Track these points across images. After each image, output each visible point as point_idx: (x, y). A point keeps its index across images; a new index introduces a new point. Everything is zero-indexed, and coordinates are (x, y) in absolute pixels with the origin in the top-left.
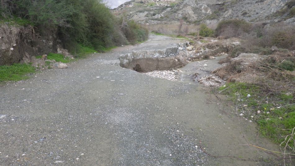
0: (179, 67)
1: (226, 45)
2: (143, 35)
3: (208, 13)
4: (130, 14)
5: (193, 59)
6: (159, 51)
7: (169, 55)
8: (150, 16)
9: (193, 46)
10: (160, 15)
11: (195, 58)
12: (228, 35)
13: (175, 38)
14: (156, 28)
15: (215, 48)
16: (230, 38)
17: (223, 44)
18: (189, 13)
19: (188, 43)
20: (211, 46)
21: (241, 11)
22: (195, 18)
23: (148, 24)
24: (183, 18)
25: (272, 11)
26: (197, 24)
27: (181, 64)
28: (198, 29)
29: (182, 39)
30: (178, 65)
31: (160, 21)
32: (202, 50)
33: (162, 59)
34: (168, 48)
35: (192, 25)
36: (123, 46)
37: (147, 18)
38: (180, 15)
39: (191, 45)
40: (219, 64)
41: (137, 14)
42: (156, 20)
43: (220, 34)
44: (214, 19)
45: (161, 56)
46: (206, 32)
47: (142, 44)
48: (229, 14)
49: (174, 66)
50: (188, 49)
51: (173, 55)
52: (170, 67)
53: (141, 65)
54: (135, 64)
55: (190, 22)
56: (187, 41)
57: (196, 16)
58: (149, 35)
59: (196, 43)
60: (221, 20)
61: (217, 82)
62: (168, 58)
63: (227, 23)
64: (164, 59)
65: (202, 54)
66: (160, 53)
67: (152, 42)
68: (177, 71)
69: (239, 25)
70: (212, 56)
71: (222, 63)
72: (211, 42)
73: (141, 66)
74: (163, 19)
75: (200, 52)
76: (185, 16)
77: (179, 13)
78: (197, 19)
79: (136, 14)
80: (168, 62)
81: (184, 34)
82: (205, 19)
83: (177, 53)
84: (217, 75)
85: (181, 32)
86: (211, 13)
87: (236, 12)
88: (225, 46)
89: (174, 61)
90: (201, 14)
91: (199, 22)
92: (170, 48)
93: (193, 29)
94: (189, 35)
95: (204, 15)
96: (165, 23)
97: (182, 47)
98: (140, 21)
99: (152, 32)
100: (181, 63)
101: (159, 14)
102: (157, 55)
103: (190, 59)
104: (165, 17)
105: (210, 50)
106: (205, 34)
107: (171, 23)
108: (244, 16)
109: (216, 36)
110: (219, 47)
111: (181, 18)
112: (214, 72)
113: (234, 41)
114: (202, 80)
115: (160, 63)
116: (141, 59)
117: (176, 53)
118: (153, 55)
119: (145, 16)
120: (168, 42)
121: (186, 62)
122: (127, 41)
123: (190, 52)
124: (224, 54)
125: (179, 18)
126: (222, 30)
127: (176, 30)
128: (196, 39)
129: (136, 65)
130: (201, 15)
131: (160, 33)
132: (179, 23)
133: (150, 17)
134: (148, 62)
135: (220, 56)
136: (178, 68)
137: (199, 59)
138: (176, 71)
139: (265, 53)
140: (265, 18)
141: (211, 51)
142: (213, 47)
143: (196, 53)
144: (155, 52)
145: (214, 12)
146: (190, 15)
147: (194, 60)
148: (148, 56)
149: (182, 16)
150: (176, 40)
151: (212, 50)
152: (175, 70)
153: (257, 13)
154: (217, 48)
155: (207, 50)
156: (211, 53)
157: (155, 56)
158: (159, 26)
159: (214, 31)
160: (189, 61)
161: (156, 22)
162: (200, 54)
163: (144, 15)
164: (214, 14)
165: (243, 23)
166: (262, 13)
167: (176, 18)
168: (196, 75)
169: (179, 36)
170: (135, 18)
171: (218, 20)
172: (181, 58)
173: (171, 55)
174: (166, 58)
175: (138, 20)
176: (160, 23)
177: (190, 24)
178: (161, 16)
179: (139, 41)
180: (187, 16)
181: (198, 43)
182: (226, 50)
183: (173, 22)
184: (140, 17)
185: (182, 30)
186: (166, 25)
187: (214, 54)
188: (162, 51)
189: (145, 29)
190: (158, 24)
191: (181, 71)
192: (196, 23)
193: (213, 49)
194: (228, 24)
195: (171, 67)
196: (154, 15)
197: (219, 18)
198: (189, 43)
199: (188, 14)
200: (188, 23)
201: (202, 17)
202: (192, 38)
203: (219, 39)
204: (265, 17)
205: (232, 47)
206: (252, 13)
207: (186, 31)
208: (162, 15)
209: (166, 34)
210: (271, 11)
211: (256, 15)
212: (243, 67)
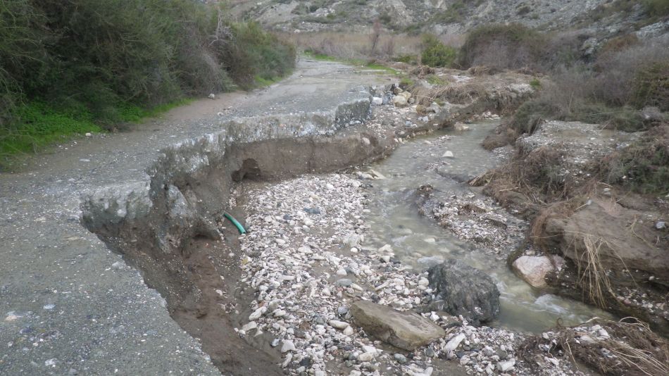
0: (374, 161)
1: (495, 92)
2: (278, 61)
3: (438, 7)
4: (258, 7)
5: (411, 134)
6: (316, 116)
7: (347, 125)
8: (303, 11)
9: (410, 94)
10: (326, 11)
11: (416, 131)
12: (495, 64)
13: (362, 68)
14: (316, 43)
15: (469, 99)
16: (500, 71)
17: (488, 89)
18: (394, 8)
19: (397, 85)
20: (457, 96)
21: (516, 5)
22: (409, 19)
23: (298, 31)
24: (381, 18)
25: (587, 6)
26: (414, 33)
27: (381, 153)
28: (417, 47)
29: (380, 73)
30: (370, 155)
31: (326, 25)
32: (435, 106)
33: (324, 140)
34: (342, 104)
35: (401, 36)
36: (213, 95)
37: (297, 16)
38: (374, 12)
39: (404, 90)
40: (486, 149)
41: (274, 6)
42: (317, 21)
43: (473, 60)
44: (452, 21)
45: (323, 132)
46: (438, 54)
47: (274, 86)
48: (487, 10)
49: (359, 158)
50: (396, 101)
51: (358, 122)
52: (347, 161)
53: (259, 162)
54: (241, 159)
55: (396, 29)
56: (392, 76)
57: (411, 15)
58: (296, 60)
59: (418, 85)
60: (469, 24)
61: (496, 224)
62: (342, 137)
63: (489, 32)
64: (329, 140)
65: (436, 117)
66: (320, 122)
67: (303, 80)
68: (370, 176)
69: (521, 39)
70: (460, 121)
71: (493, 148)
72: (454, 81)
73: (261, 165)
74: (335, 20)
75: (429, 112)
76: (385, 13)
77: (371, 7)
78: (414, 21)
79: (272, 8)
80: (341, 148)
81: (384, 57)
82: (431, 21)
83: (368, 117)
84: (487, 195)
85: (377, 53)
86: (445, 8)
87: (504, 6)
88: (493, 96)
89: (359, 147)
90: (421, 10)
91: (418, 28)
92: (348, 103)
93: (405, 46)
94: (396, 60)
95: (429, 13)
96: (339, 31)
97: (380, 96)
98: (281, 23)
99: (306, 51)
100: (381, 148)
101: (323, 7)
102: (308, 129)
103: (402, 133)
104: (339, 15)
105: (454, 105)
106: (435, 60)
107: (353, 31)
108: (523, 17)
109: (463, 65)
110: (477, 98)
111: (374, 18)
112: (479, 183)
113: (515, 82)
114: (446, 215)
115: (318, 153)
116: (261, 142)
117: (365, 117)
118: (298, 127)
119: (292, 12)
120: (343, 83)
121: (394, 143)
122: (228, 80)
123: (404, 111)
124: (491, 117)
125: (372, 17)
126: (478, 50)
127: (365, 47)
128: (416, 73)
129: (245, 162)
130: (423, 11)
131: (327, 55)
132: (372, 31)
133: (305, 15)
134: (282, 150)
135: (482, 120)
136: (371, 163)
137: (427, 131)
138: (365, 175)
139: (621, 126)
140: (572, 22)
141: (457, 108)
142: (462, 97)
143: (418, 115)
144: (303, 119)
145: (454, 5)
146: (396, 13)
147: (414, 135)
148: (281, 133)
149: (378, 13)
150: (366, 74)
151: (461, 106)
152: (363, 171)
153: (553, 11)
154: (474, 100)
155: (448, 106)
156: (458, 114)
157: (305, 132)
158: (324, 35)
159: (457, 53)
160: (400, 139)
161: (316, 26)
162: (429, 118)
163: (291, 10)
164: (453, 9)
165: (530, 35)
166: (564, 11)
167: (364, 19)
168: (425, 192)
169: (371, 64)
170: (270, 15)
171: (463, 24)
172: (380, 130)
173: (351, 123)
174: (337, 137)
175: (275, 22)
176: (327, 30)
177: (397, 34)
178: (329, 12)
179: (266, 79)
180: (389, 14)
181: (421, 85)
182: (496, 106)
183: (357, 26)
184: (280, 15)
185: (379, 46)
186: (341, 33)
187: (465, 117)
188: (326, 117)
189: (285, 45)
190: (321, 31)
191: (380, 176)
192: (412, 30)
193: (463, 103)
194: (493, 36)
195: (351, 163)
196: (313, 9)
197: (465, 19)
198: (400, 86)
199: (392, 10)
200: (392, 30)
201: (426, 18)
202: (403, 68)
203: (473, 73)
204: (570, 20)
205: (511, 98)
206: (541, 9)
207: (389, 50)
208: (332, 11)
209: (340, 58)
210: (584, 7)
211: (550, 15)
212: (567, 172)
